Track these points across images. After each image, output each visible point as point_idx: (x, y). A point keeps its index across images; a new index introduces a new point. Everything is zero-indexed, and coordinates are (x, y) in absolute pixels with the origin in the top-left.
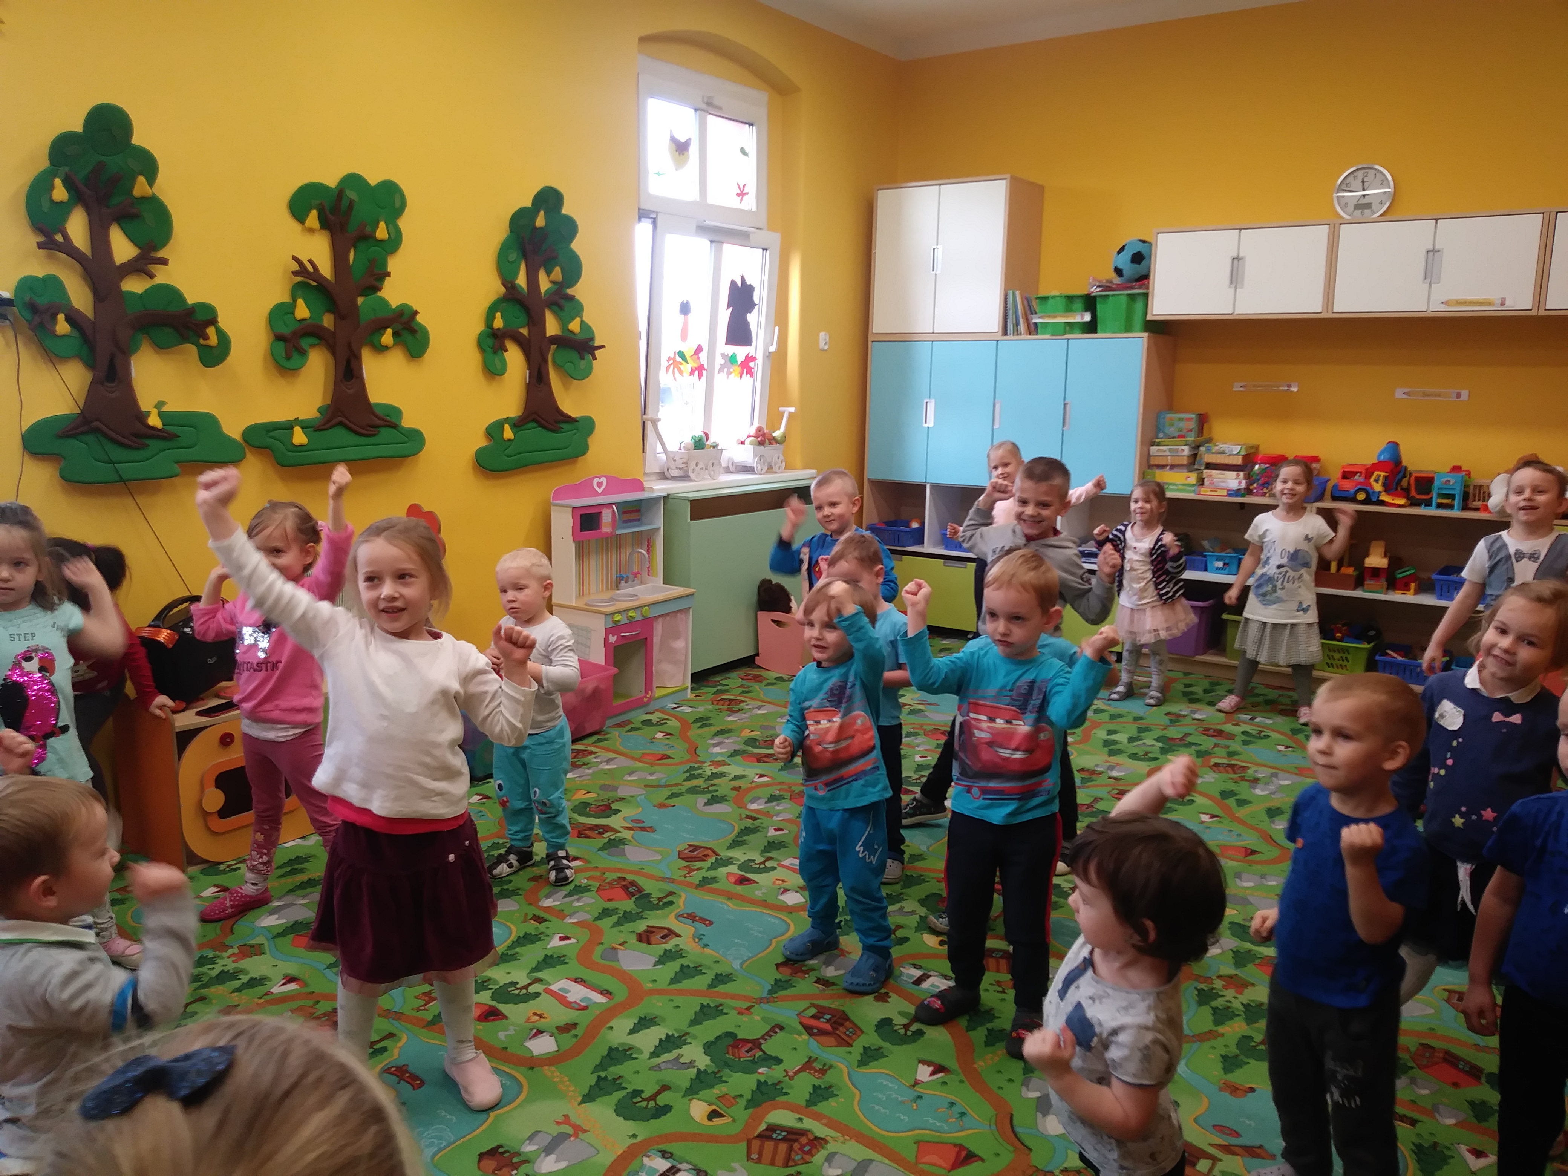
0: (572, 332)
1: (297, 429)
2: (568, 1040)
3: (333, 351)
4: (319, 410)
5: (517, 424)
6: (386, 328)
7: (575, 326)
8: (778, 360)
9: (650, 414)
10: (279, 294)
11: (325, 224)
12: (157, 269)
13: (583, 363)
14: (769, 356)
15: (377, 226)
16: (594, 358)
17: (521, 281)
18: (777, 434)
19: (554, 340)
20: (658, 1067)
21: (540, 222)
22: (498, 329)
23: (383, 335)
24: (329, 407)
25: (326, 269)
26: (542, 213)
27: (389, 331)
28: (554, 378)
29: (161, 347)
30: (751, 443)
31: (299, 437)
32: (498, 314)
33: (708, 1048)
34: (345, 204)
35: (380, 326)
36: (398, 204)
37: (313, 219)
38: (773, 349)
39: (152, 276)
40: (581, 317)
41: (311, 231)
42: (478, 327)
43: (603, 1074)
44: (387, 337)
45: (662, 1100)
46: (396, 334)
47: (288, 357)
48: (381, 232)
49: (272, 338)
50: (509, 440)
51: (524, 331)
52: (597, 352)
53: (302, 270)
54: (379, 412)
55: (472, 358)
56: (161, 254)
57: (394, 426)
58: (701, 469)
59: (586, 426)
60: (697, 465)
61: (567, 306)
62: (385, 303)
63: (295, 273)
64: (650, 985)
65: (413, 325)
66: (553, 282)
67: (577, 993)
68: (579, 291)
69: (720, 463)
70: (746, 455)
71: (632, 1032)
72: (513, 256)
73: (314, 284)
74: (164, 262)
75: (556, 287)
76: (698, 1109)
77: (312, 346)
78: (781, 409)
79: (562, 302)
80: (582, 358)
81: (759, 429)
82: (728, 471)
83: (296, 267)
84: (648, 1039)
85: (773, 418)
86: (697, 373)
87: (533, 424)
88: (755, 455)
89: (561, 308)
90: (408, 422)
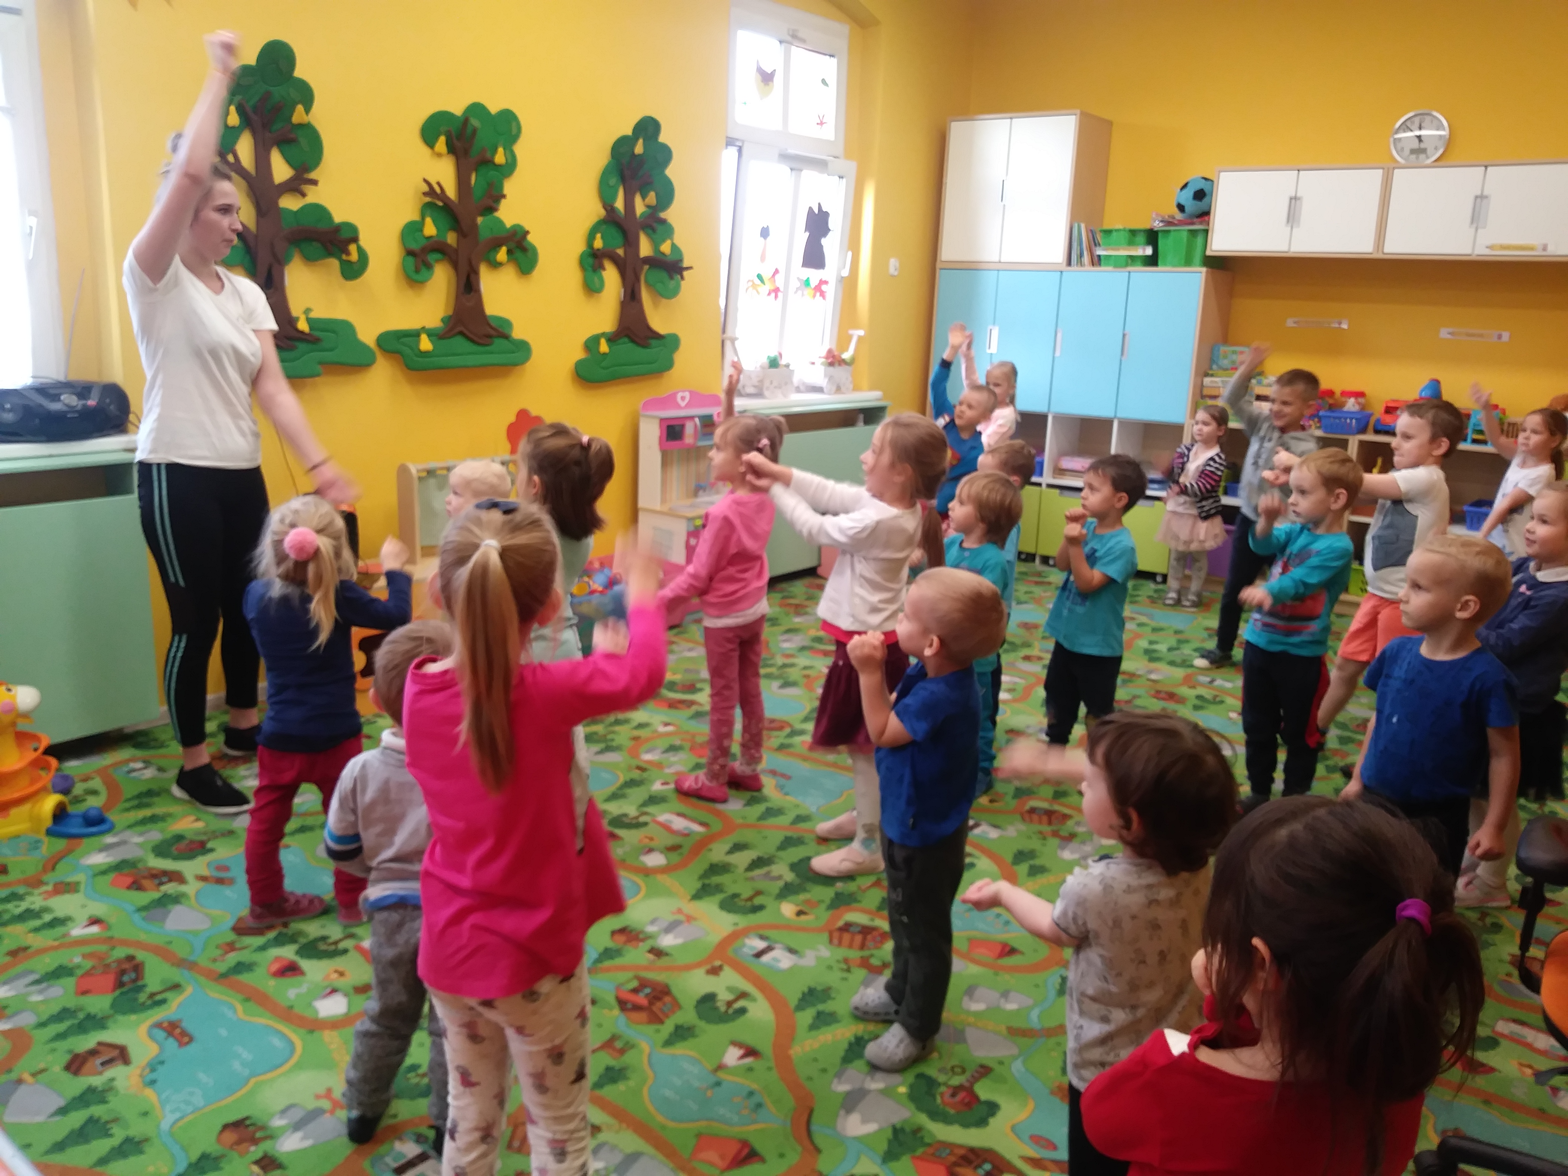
0: (663, 254)
1: (424, 337)
2: (675, 858)
3: (455, 265)
4: (442, 320)
5: (612, 339)
6: (500, 246)
7: (666, 248)
8: (849, 284)
9: (729, 333)
10: (411, 214)
11: (452, 149)
12: (309, 189)
13: (672, 284)
14: (841, 280)
15: (495, 151)
16: (682, 278)
17: (619, 204)
18: (846, 356)
19: (647, 260)
20: (752, 879)
21: (639, 149)
22: (598, 250)
23: (498, 252)
24: (450, 317)
25: (451, 192)
26: (641, 141)
27: (504, 249)
28: (645, 296)
29: (309, 259)
30: (822, 364)
31: (426, 344)
32: (599, 236)
33: (793, 867)
34: (469, 131)
35: (496, 243)
36: (514, 131)
37: (441, 144)
38: (845, 273)
39: (304, 195)
40: (672, 240)
41: (439, 155)
42: (580, 247)
43: (707, 881)
44: (502, 255)
45: (758, 901)
46: (510, 252)
47: (417, 270)
48: (500, 158)
49: (403, 253)
50: (605, 354)
51: (620, 252)
52: (685, 273)
53: (431, 192)
54: (493, 323)
55: (573, 276)
56: (313, 175)
57: (506, 337)
58: (775, 387)
59: (671, 343)
60: (771, 383)
61: (660, 228)
62: (500, 222)
63: (425, 194)
64: (740, 821)
65: (525, 244)
66: (648, 206)
67: (679, 824)
68: (670, 215)
69: (792, 382)
70: (818, 375)
71: (730, 852)
72: (613, 181)
73: (440, 204)
74: (314, 182)
75: (649, 211)
76: (788, 909)
77: (437, 261)
78: (851, 332)
79: (655, 225)
80: (671, 278)
81: (830, 351)
82: (798, 390)
83: (426, 188)
84: (742, 859)
85: (843, 340)
86: (773, 295)
87: (626, 340)
88: (825, 376)
89: (654, 230)
90: (517, 333)
